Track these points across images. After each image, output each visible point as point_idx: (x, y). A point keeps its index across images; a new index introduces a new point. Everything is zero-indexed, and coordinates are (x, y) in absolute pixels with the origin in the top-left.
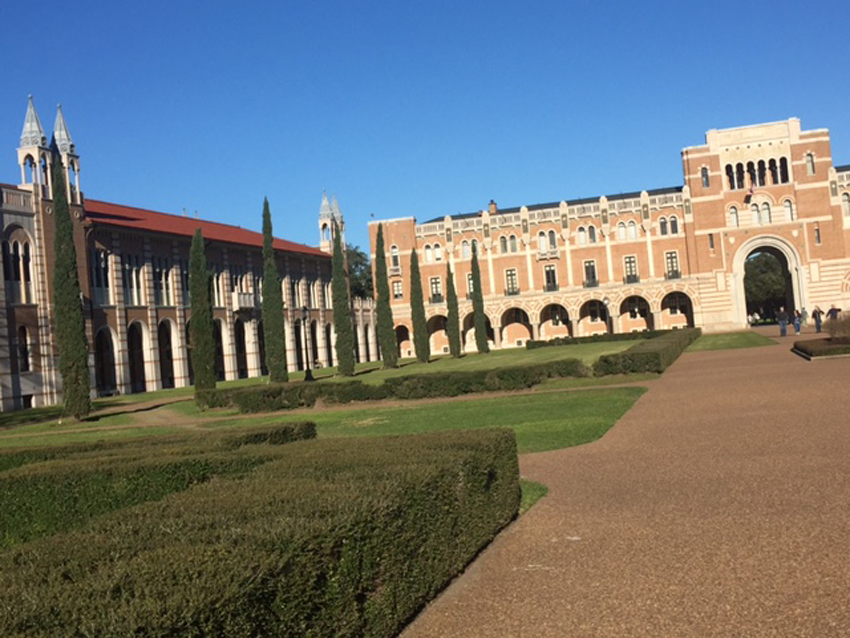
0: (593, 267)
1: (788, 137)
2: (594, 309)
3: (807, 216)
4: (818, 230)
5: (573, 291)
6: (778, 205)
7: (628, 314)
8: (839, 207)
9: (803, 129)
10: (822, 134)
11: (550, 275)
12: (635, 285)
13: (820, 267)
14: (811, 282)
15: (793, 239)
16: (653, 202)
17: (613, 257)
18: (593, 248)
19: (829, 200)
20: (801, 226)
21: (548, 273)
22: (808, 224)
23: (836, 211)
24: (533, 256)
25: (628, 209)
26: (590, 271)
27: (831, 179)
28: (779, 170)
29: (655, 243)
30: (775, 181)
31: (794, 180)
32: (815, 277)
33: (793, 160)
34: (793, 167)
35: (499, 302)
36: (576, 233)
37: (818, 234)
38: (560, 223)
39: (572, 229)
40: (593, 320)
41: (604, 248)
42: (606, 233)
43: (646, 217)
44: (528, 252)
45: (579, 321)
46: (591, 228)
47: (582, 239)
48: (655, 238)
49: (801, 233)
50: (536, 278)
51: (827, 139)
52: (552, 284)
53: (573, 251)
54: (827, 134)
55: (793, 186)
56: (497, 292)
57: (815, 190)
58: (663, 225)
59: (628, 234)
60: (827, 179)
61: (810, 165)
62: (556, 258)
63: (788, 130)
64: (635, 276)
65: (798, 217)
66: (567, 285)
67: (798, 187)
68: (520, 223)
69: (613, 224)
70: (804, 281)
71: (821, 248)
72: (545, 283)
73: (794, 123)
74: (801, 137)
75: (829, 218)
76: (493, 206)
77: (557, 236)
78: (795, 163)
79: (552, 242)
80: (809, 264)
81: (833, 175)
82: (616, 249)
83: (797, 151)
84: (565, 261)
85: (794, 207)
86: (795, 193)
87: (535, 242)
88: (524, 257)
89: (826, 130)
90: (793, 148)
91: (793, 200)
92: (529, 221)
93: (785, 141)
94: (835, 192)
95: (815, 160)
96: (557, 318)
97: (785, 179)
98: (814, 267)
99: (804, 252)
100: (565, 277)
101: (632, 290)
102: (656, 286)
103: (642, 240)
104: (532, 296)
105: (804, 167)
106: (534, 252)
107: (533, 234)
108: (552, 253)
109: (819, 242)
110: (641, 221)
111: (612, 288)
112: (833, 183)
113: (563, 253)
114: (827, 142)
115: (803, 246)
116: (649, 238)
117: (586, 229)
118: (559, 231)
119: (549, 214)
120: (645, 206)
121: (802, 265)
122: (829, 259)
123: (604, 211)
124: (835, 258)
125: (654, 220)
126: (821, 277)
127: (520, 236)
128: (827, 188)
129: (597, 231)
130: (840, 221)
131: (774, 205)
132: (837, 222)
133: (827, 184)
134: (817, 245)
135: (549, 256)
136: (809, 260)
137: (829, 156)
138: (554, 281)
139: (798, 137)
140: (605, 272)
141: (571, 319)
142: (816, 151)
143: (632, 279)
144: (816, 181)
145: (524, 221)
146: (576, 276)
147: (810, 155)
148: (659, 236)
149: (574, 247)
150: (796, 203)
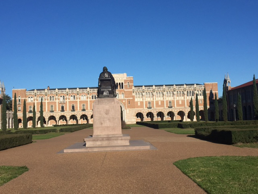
0: (74, 106)
1: (124, 77)
2: (73, 117)
3: (127, 97)
4: (129, 101)
5: (68, 112)
6: (121, 94)
7: (82, 119)
8: (134, 96)
9: (127, 76)
10: (131, 78)
11: (63, 108)
12: (84, 112)
13: (129, 110)
14: (127, 114)
15: (123, 103)
16: (90, 91)
17: (79, 104)
18: (74, 101)
19: (132, 94)
20: (125, 100)
21: (62, 107)
22: (127, 99)
23: (133, 97)
24: (58, 102)
25: (84, 92)
26: (73, 107)
27: (133, 89)
28: (121, 86)
29: (90, 101)
30: (120, 88)
31: (125, 88)
32: (128, 113)
33: (124, 83)
34: (124, 85)
35: (48, 114)
36: (70, 97)
37: (129, 102)
38: (66, 94)
39: (69, 96)
40: (73, 120)
41: (77, 101)
42: (78, 97)
43: (88, 94)
44: (57, 101)
45: (69, 120)
46: (74, 96)
47: (72, 99)
48: (90, 100)
49: (125, 102)
50: (59, 108)
51: (132, 79)
52: (63, 110)
53: (69, 102)
54: (133, 78)
55: (124, 90)
56: (48, 111)
57: (129, 91)
58: (93, 97)
59: (84, 98)
60: (132, 89)
61: (128, 85)
62: (64, 103)
63: (124, 76)
64: (85, 109)
65: (125, 97)
66: (67, 110)
67: (125, 90)
68: (55, 93)
69: (80, 95)
70: (125, 113)
71: (130, 105)
72: (61, 110)
73: (125, 74)
74: (127, 78)
75: (132, 98)
76: (48, 88)
77: (65, 97)
78: (125, 84)
79: (64, 98)
80: (127, 109)
81: (133, 88)
82: (81, 102)
83: (125, 81)
84: (67, 104)
85: (124, 95)
86: (125, 92)
87: (59, 98)
88: (56, 102)
89: (132, 77)
90: (125, 80)
91: (124, 93)
92: (58, 93)
93: (123, 78)
94: (133, 92)
95: (130, 84)
96: (64, 119)
97: (122, 88)
98: (128, 110)
99: (126, 106)
100: (66, 108)
101: (84, 113)
102: (90, 112)
103: (87, 100)
104: (57, 113)
105: (127, 85)
106: (59, 101)
107: (59, 96)
108: (63, 102)
109: (129, 104)
110: (87, 95)
111: (78, 112)
112: (133, 90)
113: (66, 102)
114: (132, 80)
115: (126, 105)
116: (89, 100)
117: (73, 96)
118: (66, 96)
119: (63, 91)
120: (88, 91)
121: (125, 109)
122: (131, 108)
123: (78, 92)
124: (133, 108)
125: (90, 95)
126: (129, 113)
127: (55, 96)
128: (132, 91)
129: (76, 97)
130: (135, 99)
131: (119, 94)
132: (134, 99)
133: (132, 90)
134: (129, 105)
135: (62, 102)
136: (127, 108)
137: (133, 83)
138: (63, 109)
139: (126, 78)
140: (77, 108)
141: (67, 119)
142: (130, 82)
143: (84, 110)
144: (130, 89)
145: (57, 92)
146: (69, 108)
147: (128, 83)
148: (91, 99)
149: (69, 101)
150: (125, 94)
